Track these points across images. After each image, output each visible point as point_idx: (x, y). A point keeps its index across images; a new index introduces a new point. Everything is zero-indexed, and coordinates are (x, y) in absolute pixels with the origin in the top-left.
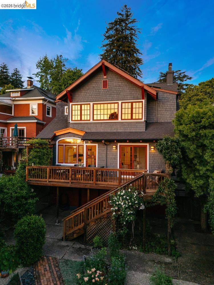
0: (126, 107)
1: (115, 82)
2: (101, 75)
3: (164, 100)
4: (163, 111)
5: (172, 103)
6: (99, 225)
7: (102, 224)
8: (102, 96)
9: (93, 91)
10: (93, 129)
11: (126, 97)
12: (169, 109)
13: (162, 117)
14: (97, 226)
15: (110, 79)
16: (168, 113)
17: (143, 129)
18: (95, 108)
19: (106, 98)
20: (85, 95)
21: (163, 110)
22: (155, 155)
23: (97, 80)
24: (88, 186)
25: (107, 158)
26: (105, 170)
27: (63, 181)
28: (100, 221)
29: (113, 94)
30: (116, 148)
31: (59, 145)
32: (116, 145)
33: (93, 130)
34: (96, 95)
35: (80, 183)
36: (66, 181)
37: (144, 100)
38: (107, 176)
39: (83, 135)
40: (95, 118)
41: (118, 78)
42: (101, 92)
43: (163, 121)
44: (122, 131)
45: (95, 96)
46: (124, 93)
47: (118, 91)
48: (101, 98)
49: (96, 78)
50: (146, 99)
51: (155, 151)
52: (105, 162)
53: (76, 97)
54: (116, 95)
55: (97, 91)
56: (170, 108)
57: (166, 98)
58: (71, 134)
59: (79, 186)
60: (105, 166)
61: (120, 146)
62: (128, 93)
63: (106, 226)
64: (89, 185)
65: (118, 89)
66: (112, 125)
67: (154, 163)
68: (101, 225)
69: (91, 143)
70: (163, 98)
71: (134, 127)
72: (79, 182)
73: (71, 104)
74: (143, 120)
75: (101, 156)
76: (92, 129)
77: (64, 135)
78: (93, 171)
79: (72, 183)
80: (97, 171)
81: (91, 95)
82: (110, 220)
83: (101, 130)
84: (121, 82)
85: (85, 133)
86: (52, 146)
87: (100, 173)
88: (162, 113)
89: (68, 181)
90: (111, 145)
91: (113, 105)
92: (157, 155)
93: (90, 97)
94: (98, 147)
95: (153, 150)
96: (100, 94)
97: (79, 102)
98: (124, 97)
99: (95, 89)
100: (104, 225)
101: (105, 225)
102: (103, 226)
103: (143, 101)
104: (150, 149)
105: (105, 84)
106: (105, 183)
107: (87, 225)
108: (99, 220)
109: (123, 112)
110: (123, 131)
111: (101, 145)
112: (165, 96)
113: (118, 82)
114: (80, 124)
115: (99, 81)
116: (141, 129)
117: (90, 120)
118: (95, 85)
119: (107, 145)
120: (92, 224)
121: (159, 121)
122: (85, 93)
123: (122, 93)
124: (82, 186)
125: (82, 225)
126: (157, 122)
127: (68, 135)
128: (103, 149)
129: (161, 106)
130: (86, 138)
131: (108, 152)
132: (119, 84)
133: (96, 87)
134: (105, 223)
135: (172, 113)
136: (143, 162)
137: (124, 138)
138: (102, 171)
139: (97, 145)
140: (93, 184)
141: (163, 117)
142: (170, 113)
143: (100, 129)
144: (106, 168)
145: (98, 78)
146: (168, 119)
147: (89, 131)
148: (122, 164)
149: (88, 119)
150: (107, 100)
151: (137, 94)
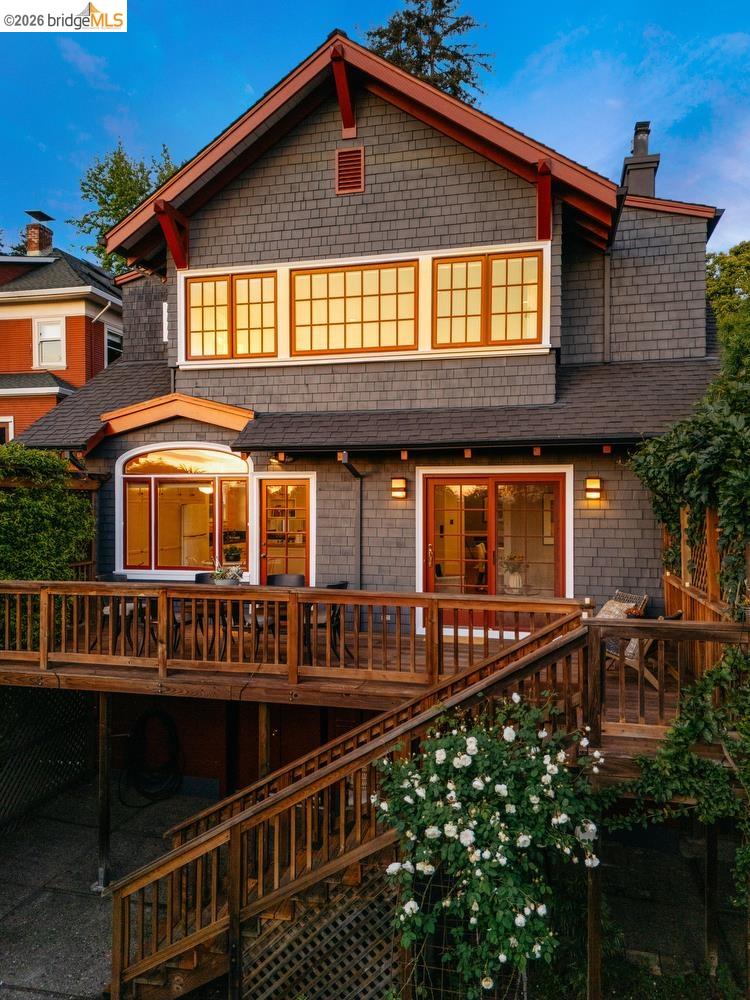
0: (459, 283)
1: (398, 157)
2: (332, 126)
3: (642, 252)
4: (639, 308)
5: (685, 267)
6: (318, 929)
7: (335, 924)
8: (335, 230)
9: (288, 207)
10: (292, 399)
11: (455, 230)
12: (670, 297)
13: (632, 336)
14: (306, 935)
15: (375, 141)
16: (662, 316)
17: (545, 395)
18: (302, 291)
19: (354, 238)
20: (250, 229)
21: (636, 299)
22: (604, 524)
23: (311, 149)
24: (259, 691)
25: (365, 540)
26: (350, 603)
27: (123, 660)
28: (320, 906)
29: (388, 216)
30: (405, 490)
31: (126, 481)
32: (409, 476)
33: (295, 405)
34: (305, 224)
35: (217, 673)
36: (139, 662)
37: (549, 243)
38: (361, 628)
39: (241, 428)
40: (302, 344)
41: (417, 135)
42: (332, 212)
43: (638, 357)
44: (434, 404)
45: (298, 234)
46: (446, 211)
47: (412, 204)
48: (332, 240)
49: (306, 139)
50: (559, 240)
51: (604, 504)
52: (353, 560)
53: (204, 242)
54: (404, 224)
55: (312, 205)
56: (673, 288)
57: (654, 242)
58: (186, 428)
59: (206, 692)
60: (352, 578)
61: (427, 479)
62: (466, 209)
63: (357, 936)
64: (263, 683)
65: (416, 194)
66: (384, 376)
67: (602, 562)
68: (327, 931)
69: (285, 465)
70: (639, 244)
71: (497, 382)
72: (210, 666)
73: (181, 275)
74: (546, 342)
75: (330, 533)
76: (286, 399)
77: (154, 429)
78: (283, 605)
79: (170, 673)
80: (307, 606)
81: (279, 226)
82: (381, 898)
83: (330, 400)
84: (427, 153)
85: (252, 416)
86: (95, 485)
87: (323, 618)
88: (635, 318)
89: (150, 662)
90: (383, 475)
91: (388, 274)
92: (613, 524)
93: (277, 236)
94: (319, 489)
95: (597, 495)
96: (326, 222)
97: (223, 265)
98: (444, 230)
99: (300, 197)
100: (347, 931)
101: (350, 926)
102: (342, 933)
103: (541, 250)
104: (581, 491)
105: (350, 170)
106: (350, 673)
107: (242, 926)
108: (314, 900)
109: (443, 310)
110: (443, 404)
111: (335, 478)
112: (651, 232)
113: (415, 155)
114: (227, 374)
115: (316, 157)
116: (533, 391)
117: (274, 355)
118: (298, 178)
119: (362, 477)
120: (276, 924)
121: (616, 358)
122: (252, 220)
123: (437, 211)
124: (223, 690)
125: (219, 923)
126: (607, 359)
127: (168, 428)
128: (344, 495)
129: (627, 281)
130: (258, 442)
131: (366, 514)
132: (423, 164)
133: (304, 187)
134: (350, 919)
135: (684, 315)
136: (547, 561)
137: (448, 436)
138: (334, 606)
139: (312, 477)
140: (283, 677)
141: (639, 336)
142: (673, 315)
143: (325, 398)
144: (361, 592)
145: (316, 138)
146: (663, 345)
147: (273, 409)
148: (439, 571)
149: (269, 348)
150: (360, 247)
151: (514, 214)
